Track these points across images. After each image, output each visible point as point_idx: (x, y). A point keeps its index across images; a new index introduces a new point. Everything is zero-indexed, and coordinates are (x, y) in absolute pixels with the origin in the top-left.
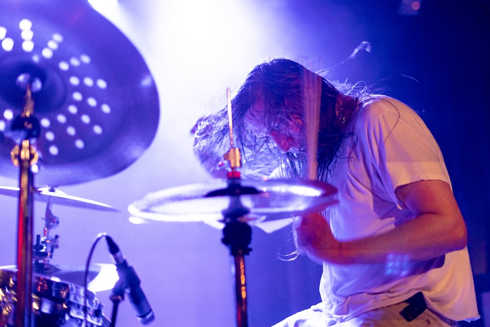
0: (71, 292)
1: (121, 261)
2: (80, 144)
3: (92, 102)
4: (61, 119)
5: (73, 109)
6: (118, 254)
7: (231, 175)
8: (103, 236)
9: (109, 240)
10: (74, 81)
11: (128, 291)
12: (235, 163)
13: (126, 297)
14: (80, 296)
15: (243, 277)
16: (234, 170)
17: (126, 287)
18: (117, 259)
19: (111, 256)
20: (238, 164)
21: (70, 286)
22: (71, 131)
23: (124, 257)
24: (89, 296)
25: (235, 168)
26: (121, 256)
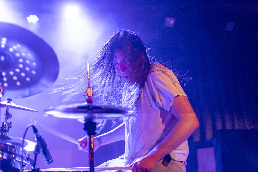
0: (16, 150)
1: (39, 137)
2: (28, 79)
3: (28, 62)
4: (18, 70)
5: (21, 66)
6: (38, 133)
7: (88, 100)
8: (31, 125)
9: (33, 127)
10: (18, 55)
11: (41, 149)
12: (90, 94)
13: (41, 152)
14: (20, 151)
15: (92, 145)
16: (90, 98)
17: (41, 148)
18: (37, 136)
19: (34, 134)
20: (91, 95)
21: (16, 147)
22: (23, 74)
23: (40, 135)
24: (24, 151)
25: (90, 97)
26: (39, 134)
